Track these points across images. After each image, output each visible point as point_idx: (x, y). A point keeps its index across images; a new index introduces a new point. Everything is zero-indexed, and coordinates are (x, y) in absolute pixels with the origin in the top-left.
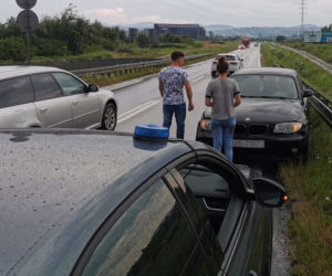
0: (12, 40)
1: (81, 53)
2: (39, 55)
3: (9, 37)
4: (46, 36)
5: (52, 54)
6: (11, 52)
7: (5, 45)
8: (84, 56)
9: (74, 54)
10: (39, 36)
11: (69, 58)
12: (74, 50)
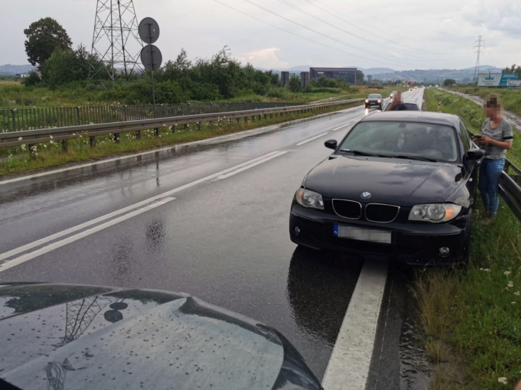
0: (168, 83)
1: (232, 96)
2: (193, 98)
3: (166, 80)
4: (199, 80)
5: (205, 98)
6: (167, 95)
7: (162, 88)
8: (236, 100)
9: (225, 98)
10: (193, 79)
11: (221, 101)
12: (226, 94)
